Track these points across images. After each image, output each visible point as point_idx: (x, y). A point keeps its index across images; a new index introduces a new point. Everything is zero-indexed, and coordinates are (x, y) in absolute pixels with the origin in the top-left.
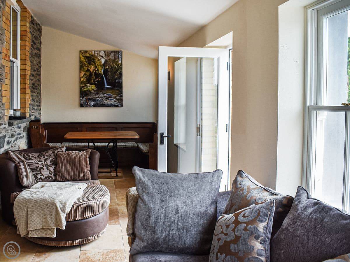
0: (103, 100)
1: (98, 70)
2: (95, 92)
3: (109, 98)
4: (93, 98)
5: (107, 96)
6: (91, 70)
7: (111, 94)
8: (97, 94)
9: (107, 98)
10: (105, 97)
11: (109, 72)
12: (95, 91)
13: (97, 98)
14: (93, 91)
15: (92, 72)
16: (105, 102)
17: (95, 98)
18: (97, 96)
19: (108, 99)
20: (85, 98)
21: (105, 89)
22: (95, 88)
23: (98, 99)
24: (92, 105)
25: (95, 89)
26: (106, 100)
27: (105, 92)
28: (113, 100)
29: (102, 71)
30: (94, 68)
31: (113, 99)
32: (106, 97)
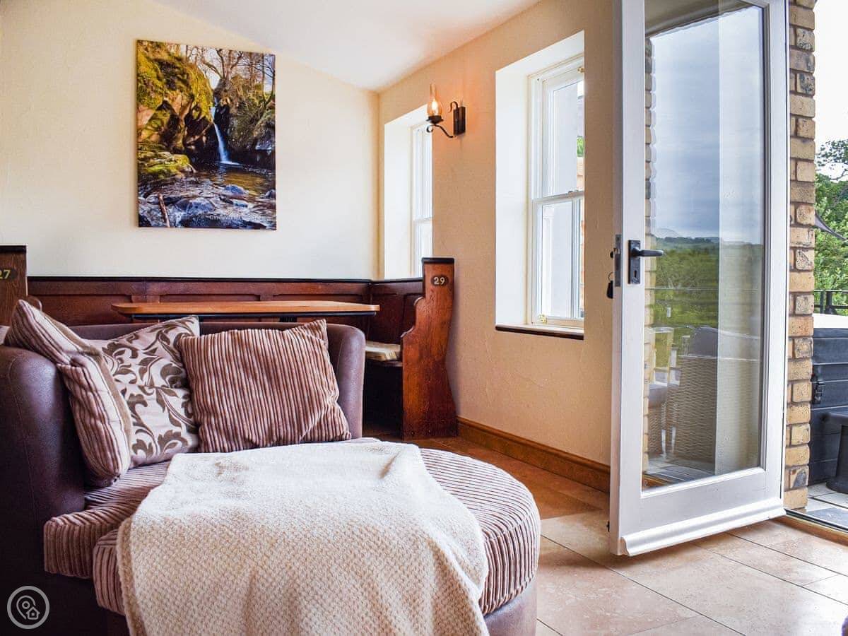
0: (216, 205)
1: (197, 108)
2: (189, 179)
3: (235, 201)
4: (181, 198)
5: (229, 193)
6: (176, 108)
7: (239, 187)
8: (196, 184)
9: (227, 201)
10: (222, 197)
11: (232, 116)
12: (187, 177)
13: (194, 197)
14: (180, 176)
15: (178, 114)
16: (221, 211)
17: (188, 197)
18: (196, 191)
19: (231, 203)
20: (156, 197)
21: (221, 169)
22: (188, 167)
23: (198, 200)
24: (178, 220)
25: (187, 170)
26: (225, 207)
27: (219, 179)
28: (246, 206)
29: (210, 113)
30: (185, 102)
31: (246, 203)
32: (224, 195)
